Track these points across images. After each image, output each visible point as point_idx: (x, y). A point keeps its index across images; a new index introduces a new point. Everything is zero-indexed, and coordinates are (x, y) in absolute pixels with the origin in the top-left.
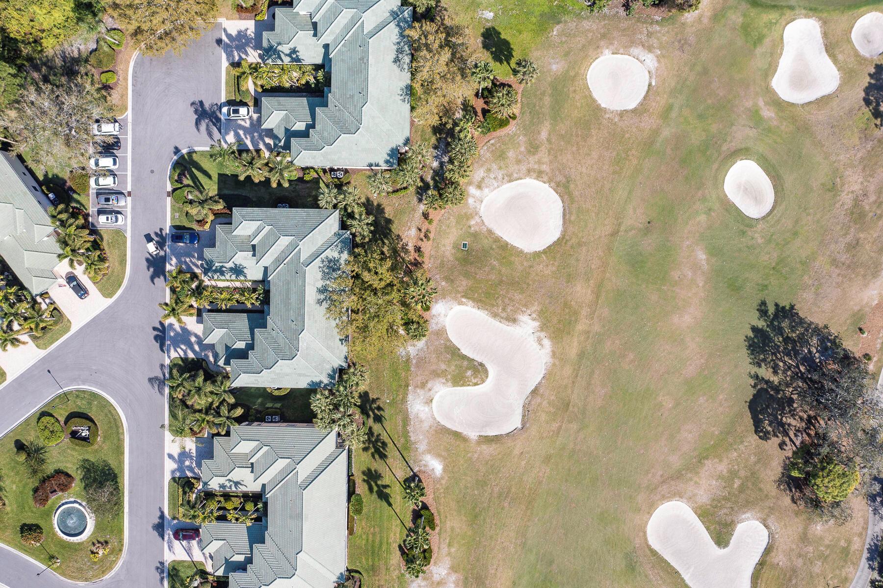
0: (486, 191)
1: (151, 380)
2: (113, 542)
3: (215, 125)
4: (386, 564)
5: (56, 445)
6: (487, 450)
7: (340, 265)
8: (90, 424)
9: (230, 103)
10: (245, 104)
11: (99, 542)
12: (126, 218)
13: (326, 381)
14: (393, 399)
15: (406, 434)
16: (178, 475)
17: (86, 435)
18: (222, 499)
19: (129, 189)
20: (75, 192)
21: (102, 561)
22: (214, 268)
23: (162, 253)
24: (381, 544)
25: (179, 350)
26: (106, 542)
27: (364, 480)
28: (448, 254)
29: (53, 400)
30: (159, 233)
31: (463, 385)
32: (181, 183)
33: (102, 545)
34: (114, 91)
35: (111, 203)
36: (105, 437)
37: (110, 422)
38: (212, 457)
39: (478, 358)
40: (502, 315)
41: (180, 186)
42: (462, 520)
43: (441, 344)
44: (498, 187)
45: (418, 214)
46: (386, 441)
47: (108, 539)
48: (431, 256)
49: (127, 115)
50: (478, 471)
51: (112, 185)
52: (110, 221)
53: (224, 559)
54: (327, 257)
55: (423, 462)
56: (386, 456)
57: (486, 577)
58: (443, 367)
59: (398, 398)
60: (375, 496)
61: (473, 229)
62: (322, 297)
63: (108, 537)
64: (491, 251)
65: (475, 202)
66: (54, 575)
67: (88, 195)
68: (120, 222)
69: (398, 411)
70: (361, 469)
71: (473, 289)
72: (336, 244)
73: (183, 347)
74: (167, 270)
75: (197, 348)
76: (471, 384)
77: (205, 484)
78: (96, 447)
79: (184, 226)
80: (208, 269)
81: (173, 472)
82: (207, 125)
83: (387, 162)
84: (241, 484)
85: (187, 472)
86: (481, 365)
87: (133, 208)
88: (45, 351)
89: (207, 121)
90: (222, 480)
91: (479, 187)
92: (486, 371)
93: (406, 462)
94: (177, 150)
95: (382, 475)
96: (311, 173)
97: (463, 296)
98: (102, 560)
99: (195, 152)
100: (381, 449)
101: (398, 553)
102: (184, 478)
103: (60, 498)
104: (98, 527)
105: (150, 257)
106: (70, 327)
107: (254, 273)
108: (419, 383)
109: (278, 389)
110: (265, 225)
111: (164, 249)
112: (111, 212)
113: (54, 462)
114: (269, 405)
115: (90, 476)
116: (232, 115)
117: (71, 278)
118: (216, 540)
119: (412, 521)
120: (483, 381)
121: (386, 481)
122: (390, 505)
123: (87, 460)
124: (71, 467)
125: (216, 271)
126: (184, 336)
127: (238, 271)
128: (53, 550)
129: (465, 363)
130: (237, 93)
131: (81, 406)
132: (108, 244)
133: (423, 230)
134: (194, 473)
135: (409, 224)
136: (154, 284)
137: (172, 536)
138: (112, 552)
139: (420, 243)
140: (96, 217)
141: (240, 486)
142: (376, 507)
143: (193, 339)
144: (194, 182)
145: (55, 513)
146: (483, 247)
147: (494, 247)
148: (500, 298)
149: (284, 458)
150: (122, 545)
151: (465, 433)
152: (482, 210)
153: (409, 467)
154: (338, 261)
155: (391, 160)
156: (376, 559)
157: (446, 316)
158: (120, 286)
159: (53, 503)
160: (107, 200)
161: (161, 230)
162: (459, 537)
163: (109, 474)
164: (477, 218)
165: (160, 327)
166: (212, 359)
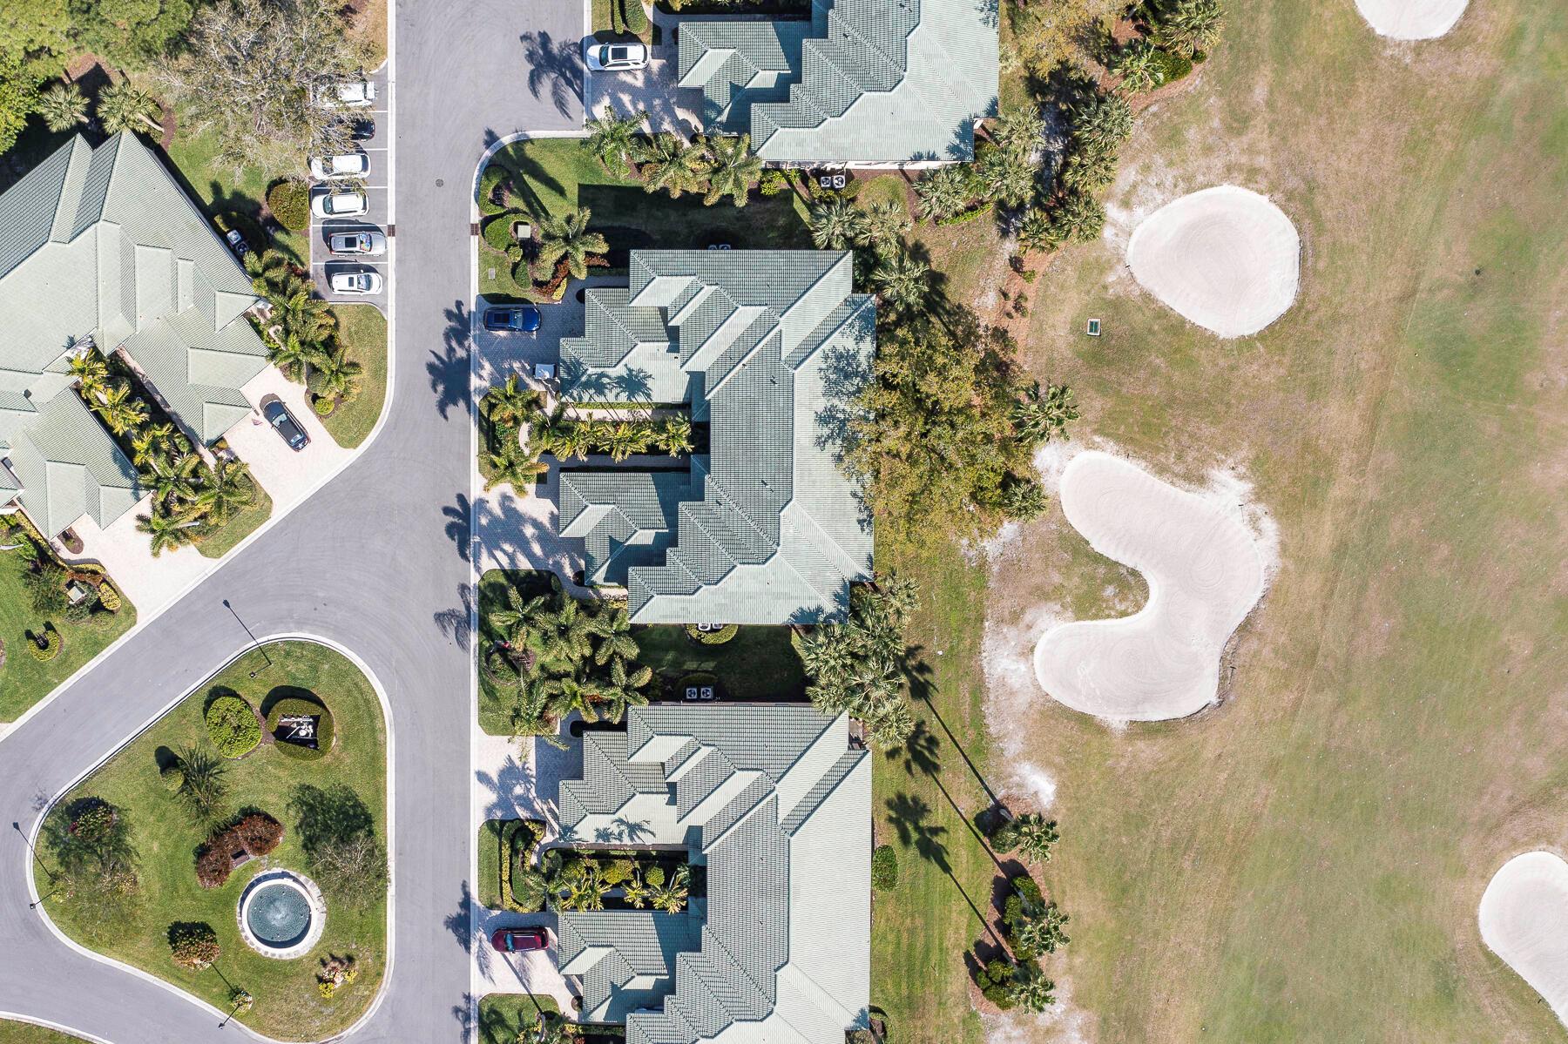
0: (1139, 211)
1: (439, 617)
2: (365, 959)
3: (570, 83)
4: (939, 992)
5: (243, 757)
6: (1148, 751)
7: (858, 366)
8: (318, 711)
9: (600, 37)
10: (633, 39)
11: (334, 958)
12: (385, 279)
13: (830, 607)
14: (952, 648)
15: (978, 720)
16: (498, 815)
17: (307, 735)
18: (595, 863)
19: (391, 220)
20: (280, 227)
21: (342, 998)
22: (584, 379)
23: (461, 353)
24: (927, 951)
25: (499, 554)
26: (350, 959)
27: (890, 819)
28: (1061, 344)
29: (236, 664)
30: (455, 310)
31: (1096, 617)
32: (502, 206)
33: (341, 963)
34: (359, 16)
35: (357, 249)
36: (346, 739)
37: (357, 707)
38: (579, 775)
39: (1127, 560)
40: (1177, 469)
41: (499, 211)
42: (1095, 899)
43: (1051, 532)
44: (1164, 203)
45: (1002, 262)
46: (937, 735)
47: (354, 953)
48: (1027, 349)
49: (386, 68)
50: (1128, 794)
51: (360, 212)
52: (355, 288)
53: (609, 986)
54: (834, 349)
55: (1016, 779)
56: (936, 768)
57: (1146, 1016)
58: (1056, 578)
59: (961, 646)
60: (913, 851)
61: (1111, 291)
62: (826, 431)
63: (354, 946)
64: (1150, 338)
65: (1117, 235)
66: (239, 1029)
67: (306, 235)
68: (375, 289)
69: (961, 672)
70: (885, 797)
71: (1115, 416)
72: (850, 321)
73: (508, 547)
74: (472, 389)
75: (537, 549)
76: (1113, 613)
77: (567, 830)
78: (327, 759)
79: (508, 296)
80: (569, 380)
81: (489, 810)
82: (555, 85)
83: (953, 149)
84: (643, 830)
85: (518, 809)
86: (1134, 573)
87: (399, 261)
88: (216, 561)
89: (553, 75)
90: (604, 822)
91: (1126, 204)
92: (1144, 587)
93: (980, 779)
94: (491, 138)
95: (928, 807)
96: (776, 181)
97: (1095, 432)
98: (340, 996)
99: (531, 141)
100: (927, 753)
101: (964, 970)
102: (512, 821)
103: (252, 868)
104: (335, 925)
105: (437, 362)
106: (269, 510)
107: (668, 386)
108: (1006, 613)
109: (713, 631)
110: (703, 284)
111: (466, 343)
112: (356, 269)
113: (239, 793)
114: (691, 665)
115: (316, 820)
116: (611, 61)
117: (273, 408)
118: (594, 946)
119: (993, 901)
120: (1139, 607)
121: (936, 818)
122: (946, 868)
123: (308, 788)
124: (275, 803)
125: (587, 386)
126: (509, 526)
127: (634, 384)
128: (237, 976)
129: (1102, 570)
130: (618, 17)
131: (296, 673)
132: (350, 335)
133: (1012, 295)
134: (533, 810)
135: (982, 283)
136: (446, 417)
137: (488, 946)
138: (362, 979)
139: (1005, 323)
140: (324, 280)
141: (640, 834)
142: (916, 876)
143: (529, 531)
144: (529, 205)
145: (243, 900)
146: (1133, 329)
147: (1156, 327)
148: (1172, 434)
149: (748, 769)
150: (383, 964)
151: (1101, 716)
152: (1131, 252)
153: (987, 788)
154: (854, 356)
155: (962, 146)
156: (918, 983)
157: (1060, 472)
158: (374, 422)
159: (238, 879)
160: (351, 242)
161: (459, 304)
162: (1091, 933)
163: (356, 816)
164: (1120, 268)
165: (458, 507)
166: (569, 572)
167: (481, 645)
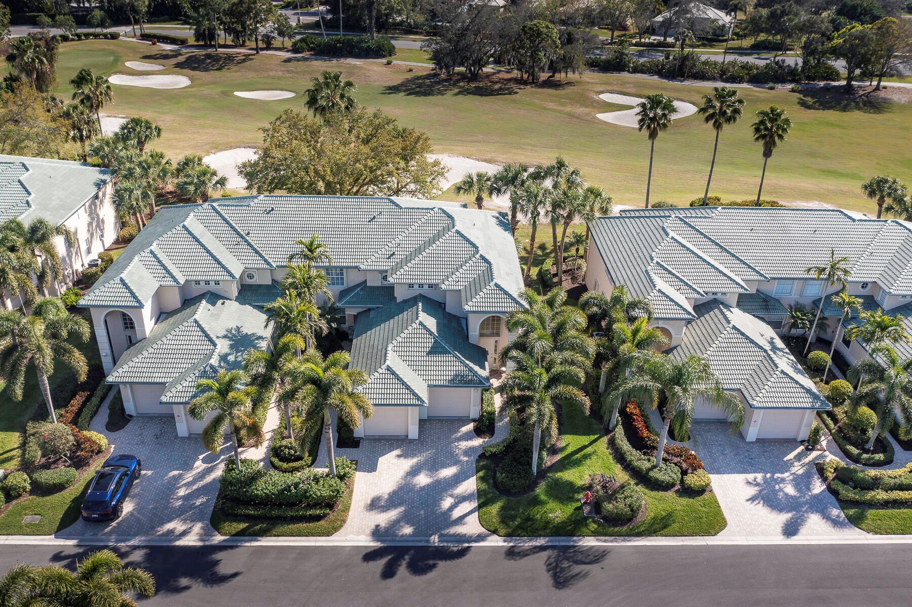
1: (561, 580)
16: (836, 512)
23: (139, 556)
73: (447, 503)
74: (200, 544)
75: (448, 472)
102: (836, 496)
136: (235, 575)
143: (423, 480)
165: (382, 562)
166: (477, 442)
167: (595, 534)
